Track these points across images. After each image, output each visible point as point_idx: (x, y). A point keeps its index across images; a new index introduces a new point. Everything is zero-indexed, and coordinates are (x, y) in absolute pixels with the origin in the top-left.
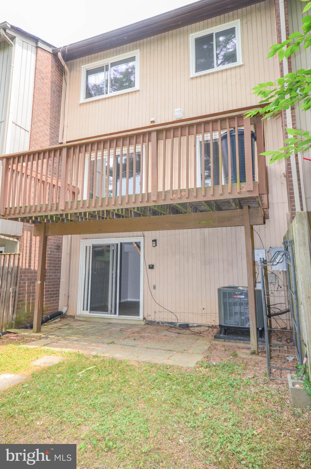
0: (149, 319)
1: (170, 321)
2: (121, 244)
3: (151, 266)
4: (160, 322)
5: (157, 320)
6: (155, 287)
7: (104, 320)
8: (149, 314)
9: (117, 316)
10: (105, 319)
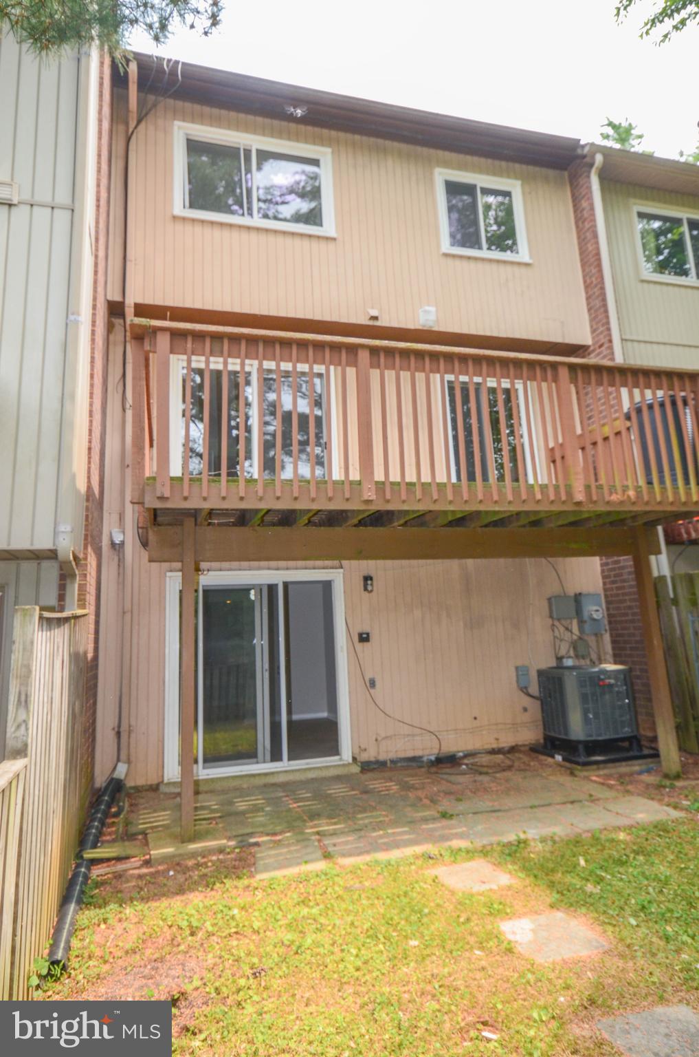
0: (364, 757)
1: (410, 754)
2: (286, 585)
3: (365, 636)
4: (389, 762)
5: (382, 757)
6: (373, 683)
7: (252, 780)
8: (363, 747)
9: (285, 765)
10: (257, 778)
